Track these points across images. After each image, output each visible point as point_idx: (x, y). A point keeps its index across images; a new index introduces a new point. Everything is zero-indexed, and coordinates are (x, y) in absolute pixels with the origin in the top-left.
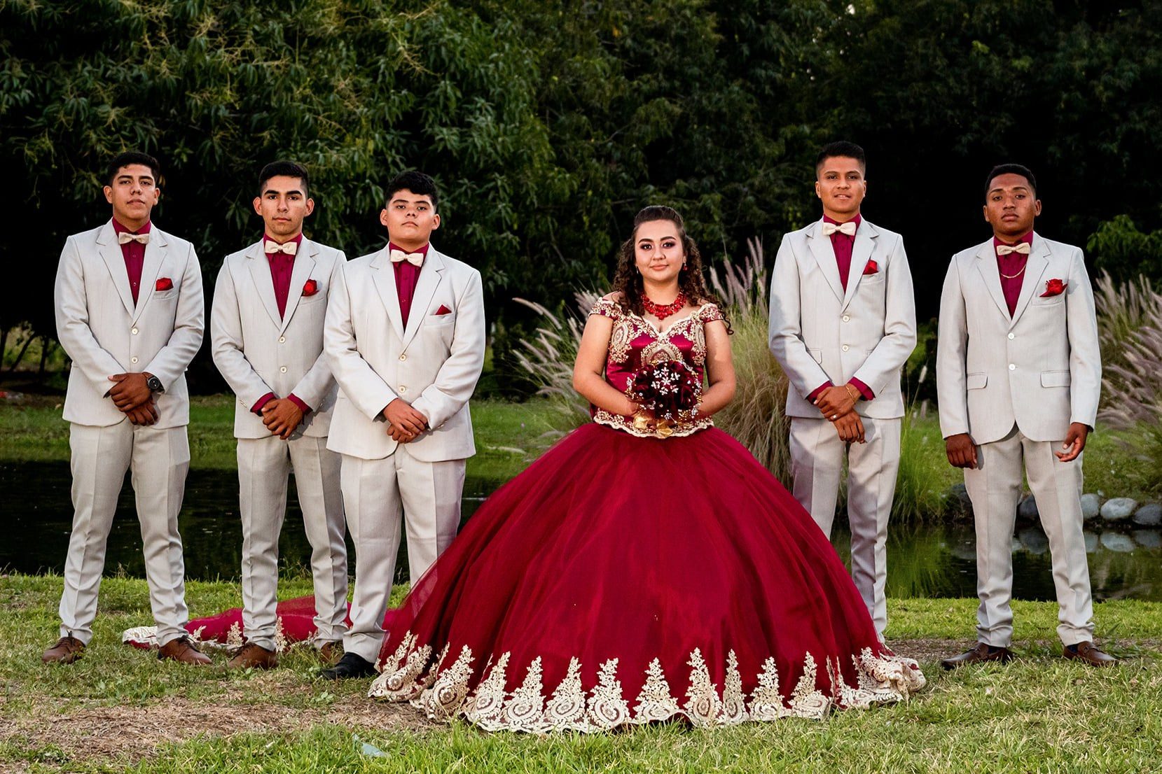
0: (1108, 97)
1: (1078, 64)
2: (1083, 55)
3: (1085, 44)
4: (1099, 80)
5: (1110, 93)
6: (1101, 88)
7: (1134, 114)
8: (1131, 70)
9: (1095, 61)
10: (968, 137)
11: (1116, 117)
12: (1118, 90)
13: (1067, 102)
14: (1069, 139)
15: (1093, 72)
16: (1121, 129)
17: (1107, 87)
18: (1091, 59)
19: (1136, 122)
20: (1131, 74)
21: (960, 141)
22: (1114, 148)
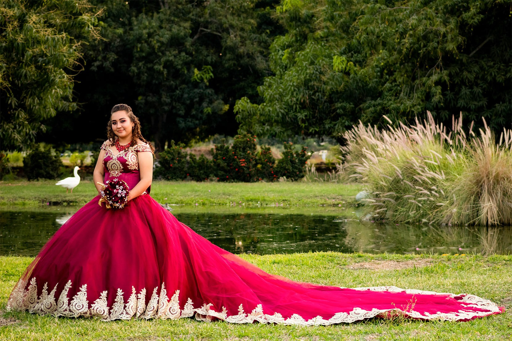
0: (158, 46)
1: (145, 31)
2: (145, 28)
3: (147, 23)
4: (153, 38)
5: (159, 44)
6: (155, 42)
7: (167, 53)
8: (167, 34)
9: (152, 31)
10: (97, 63)
11: (160, 54)
12: (162, 43)
13: (140, 48)
14: (140, 64)
15: (150, 35)
16: (163, 59)
17: (158, 41)
18: (149, 29)
19: (169, 56)
20: (167, 36)
21: (94, 65)
22: (161, 68)
